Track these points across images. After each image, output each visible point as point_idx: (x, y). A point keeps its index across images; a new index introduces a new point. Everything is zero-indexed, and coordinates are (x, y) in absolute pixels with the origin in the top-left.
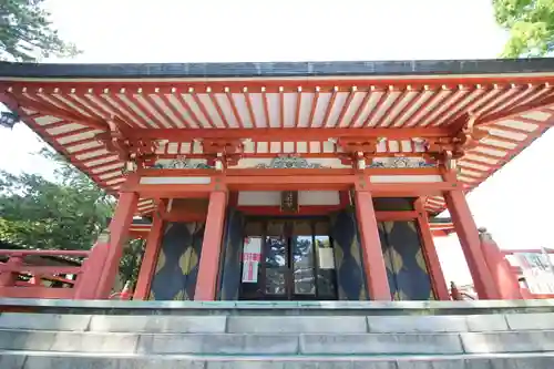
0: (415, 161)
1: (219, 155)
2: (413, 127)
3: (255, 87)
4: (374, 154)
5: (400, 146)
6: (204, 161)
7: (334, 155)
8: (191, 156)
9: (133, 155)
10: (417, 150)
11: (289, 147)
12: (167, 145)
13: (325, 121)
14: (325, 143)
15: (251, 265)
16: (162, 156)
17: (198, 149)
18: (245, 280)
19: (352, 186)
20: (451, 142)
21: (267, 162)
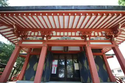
0: (103, 38)
1: (45, 36)
2: (102, 28)
3: (55, 14)
4: (91, 36)
5: (98, 34)
6: (41, 38)
7: (79, 36)
8: (38, 36)
9: (20, 36)
10: (103, 35)
11: (66, 34)
12: (31, 33)
13: (76, 26)
14: (76, 33)
15: (54, 68)
16: (29, 36)
17: (40, 34)
18: (53, 73)
19: (85, 45)
20: (113, 33)
21: (60, 38)
